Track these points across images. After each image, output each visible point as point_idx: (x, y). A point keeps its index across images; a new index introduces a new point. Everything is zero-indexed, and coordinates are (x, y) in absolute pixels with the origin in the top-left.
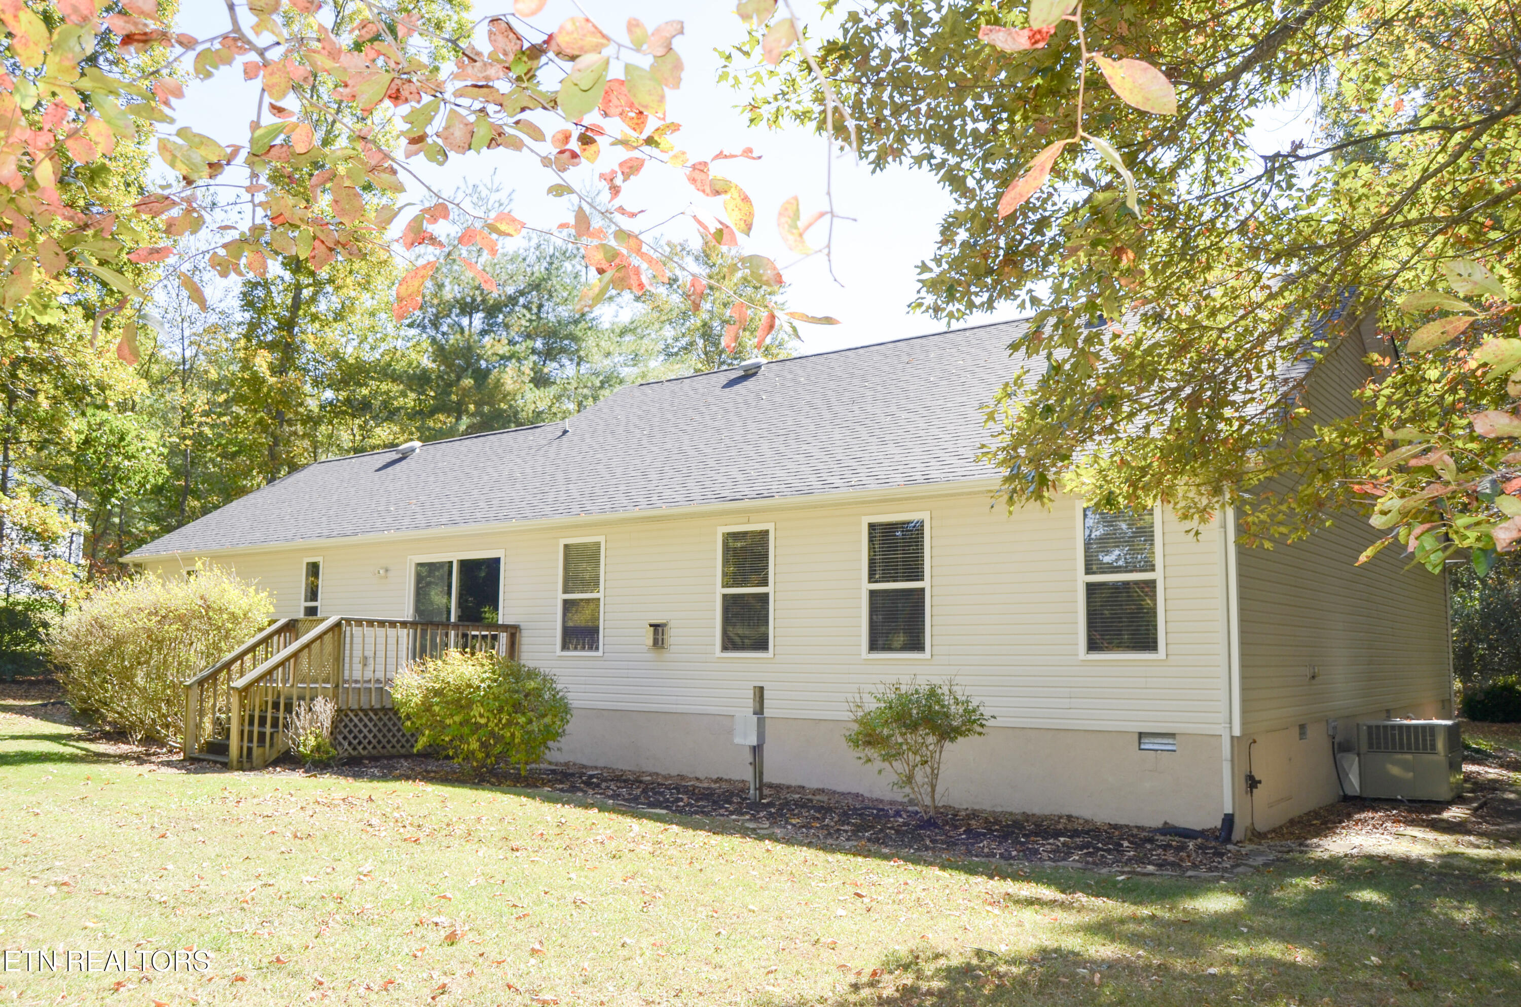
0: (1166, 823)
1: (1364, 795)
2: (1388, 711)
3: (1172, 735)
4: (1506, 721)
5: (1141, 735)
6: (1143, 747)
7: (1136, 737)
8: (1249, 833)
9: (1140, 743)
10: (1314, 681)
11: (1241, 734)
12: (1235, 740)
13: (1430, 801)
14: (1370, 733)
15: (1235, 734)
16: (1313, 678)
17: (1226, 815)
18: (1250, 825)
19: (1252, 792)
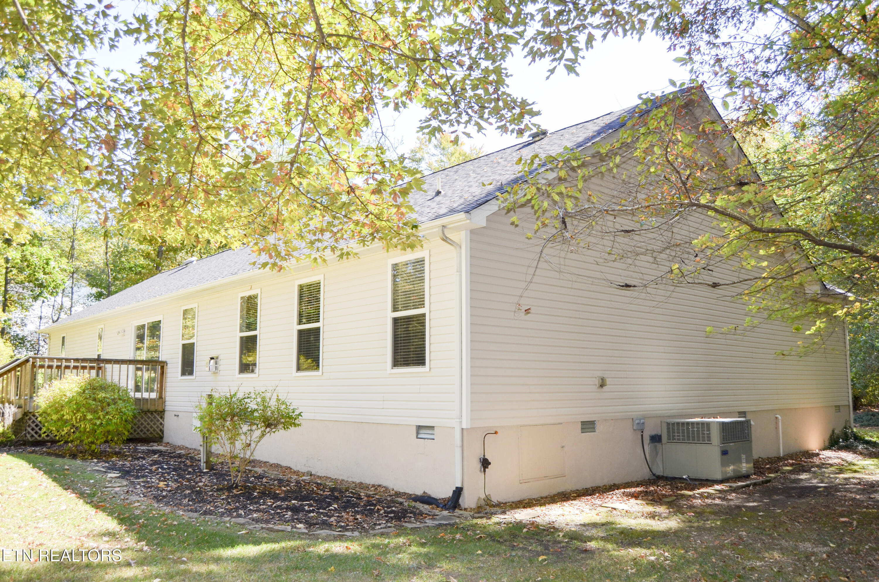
0: (424, 492)
1: (665, 475)
3: (432, 428)
5: (418, 428)
6: (420, 436)
7: (416, 428)
8: (483, 503)
9: (418, 433)
10: (605, 388)
11: (469, 427)
12: (465, 432)
13: (707, 480)
14: (668, 429)
15: (464, 427)
16: (602, 386)
17: (457, 488)
18: (483, 496)
19: (485, 471)
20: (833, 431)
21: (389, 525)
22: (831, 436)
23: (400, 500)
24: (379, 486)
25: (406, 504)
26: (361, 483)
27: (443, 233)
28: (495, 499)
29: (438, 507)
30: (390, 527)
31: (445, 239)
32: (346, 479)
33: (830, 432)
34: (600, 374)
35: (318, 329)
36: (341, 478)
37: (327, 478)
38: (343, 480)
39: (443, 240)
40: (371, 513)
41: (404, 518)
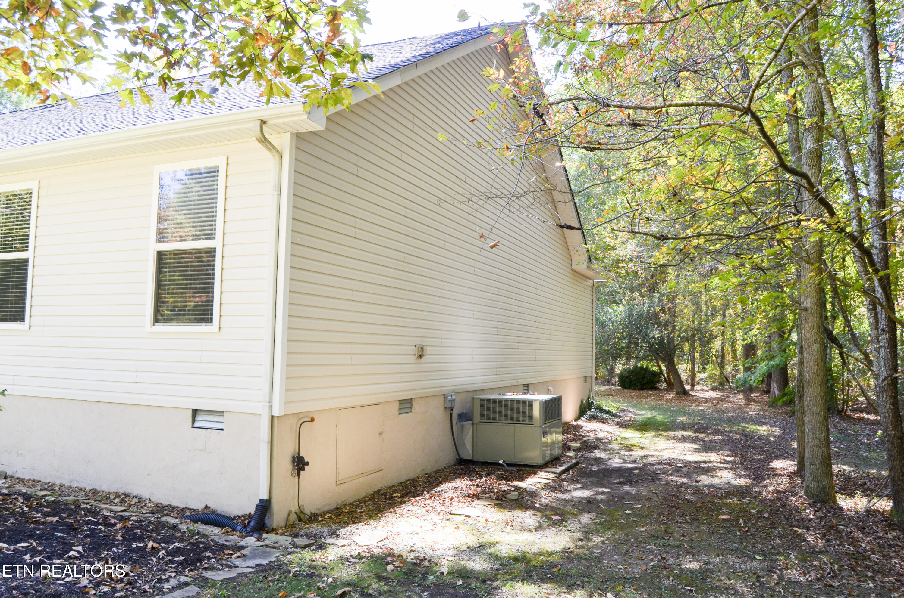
0: (207, 507)
1: (475, 459)
2: (527, 385)
3: (221, 413)
4: (642, 389)
5: (195, 412)
6: (196, 424)
7: (190, 413)
8: (293, 517)
9: (194, 420)
10: (424, 359)
11: (282, 414)
12: (276, 420)
13: (526, 466)
14: (482, 406)
15: (276, 413)
16: (421, 356)
17: (261, 501)
18: (294, 508)
19: (299, 474)
20: (582, 402)
21: (183, 579)
22: (581, 406)
23: (172, 520)
24: (127, 495)
25: (183, 528)
26: (95, 492)
27: (262, 131)
28: (308, 510)
29: (234, 530)
30: (186, 584)
31: (264, 140)
32: (67, 484)
33: (580, 402)
34: (418, 341)
35: (25, 262)
36: (58, 482)
37: (36, 482)
38: (62, 486)
39: (259, 141)
40: (142, 557)
41: (201, 560)
